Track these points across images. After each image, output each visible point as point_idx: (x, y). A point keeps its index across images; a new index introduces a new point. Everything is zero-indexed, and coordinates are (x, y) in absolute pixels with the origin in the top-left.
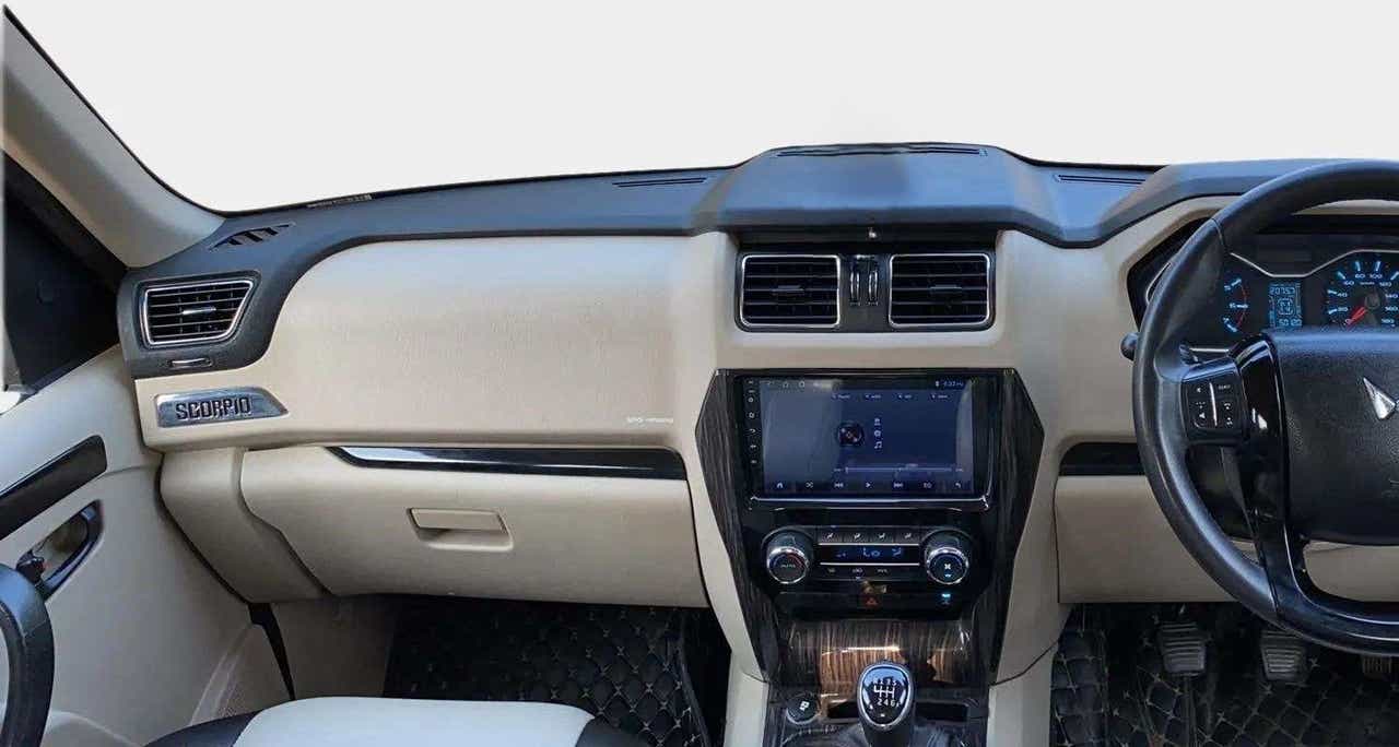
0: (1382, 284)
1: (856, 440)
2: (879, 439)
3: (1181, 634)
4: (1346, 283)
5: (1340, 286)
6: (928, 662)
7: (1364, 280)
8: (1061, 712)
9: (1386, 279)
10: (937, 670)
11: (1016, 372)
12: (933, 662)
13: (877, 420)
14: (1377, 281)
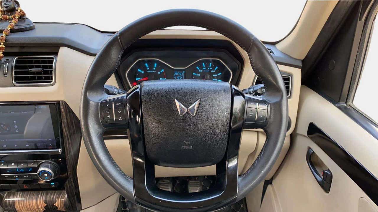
0: (212, 71)
1: (8, 129)
2: (17, 129)
3: (165, 183)
4: (199, 71)
5: (197, 72)
6: (54, 204)
7: (205, 70)
8: (129, 207)
9: (213, 69)
10: (58, 207)
11: (65, 102)
12: (56, 204)
13: (15, 121)
14: (210, 70)
